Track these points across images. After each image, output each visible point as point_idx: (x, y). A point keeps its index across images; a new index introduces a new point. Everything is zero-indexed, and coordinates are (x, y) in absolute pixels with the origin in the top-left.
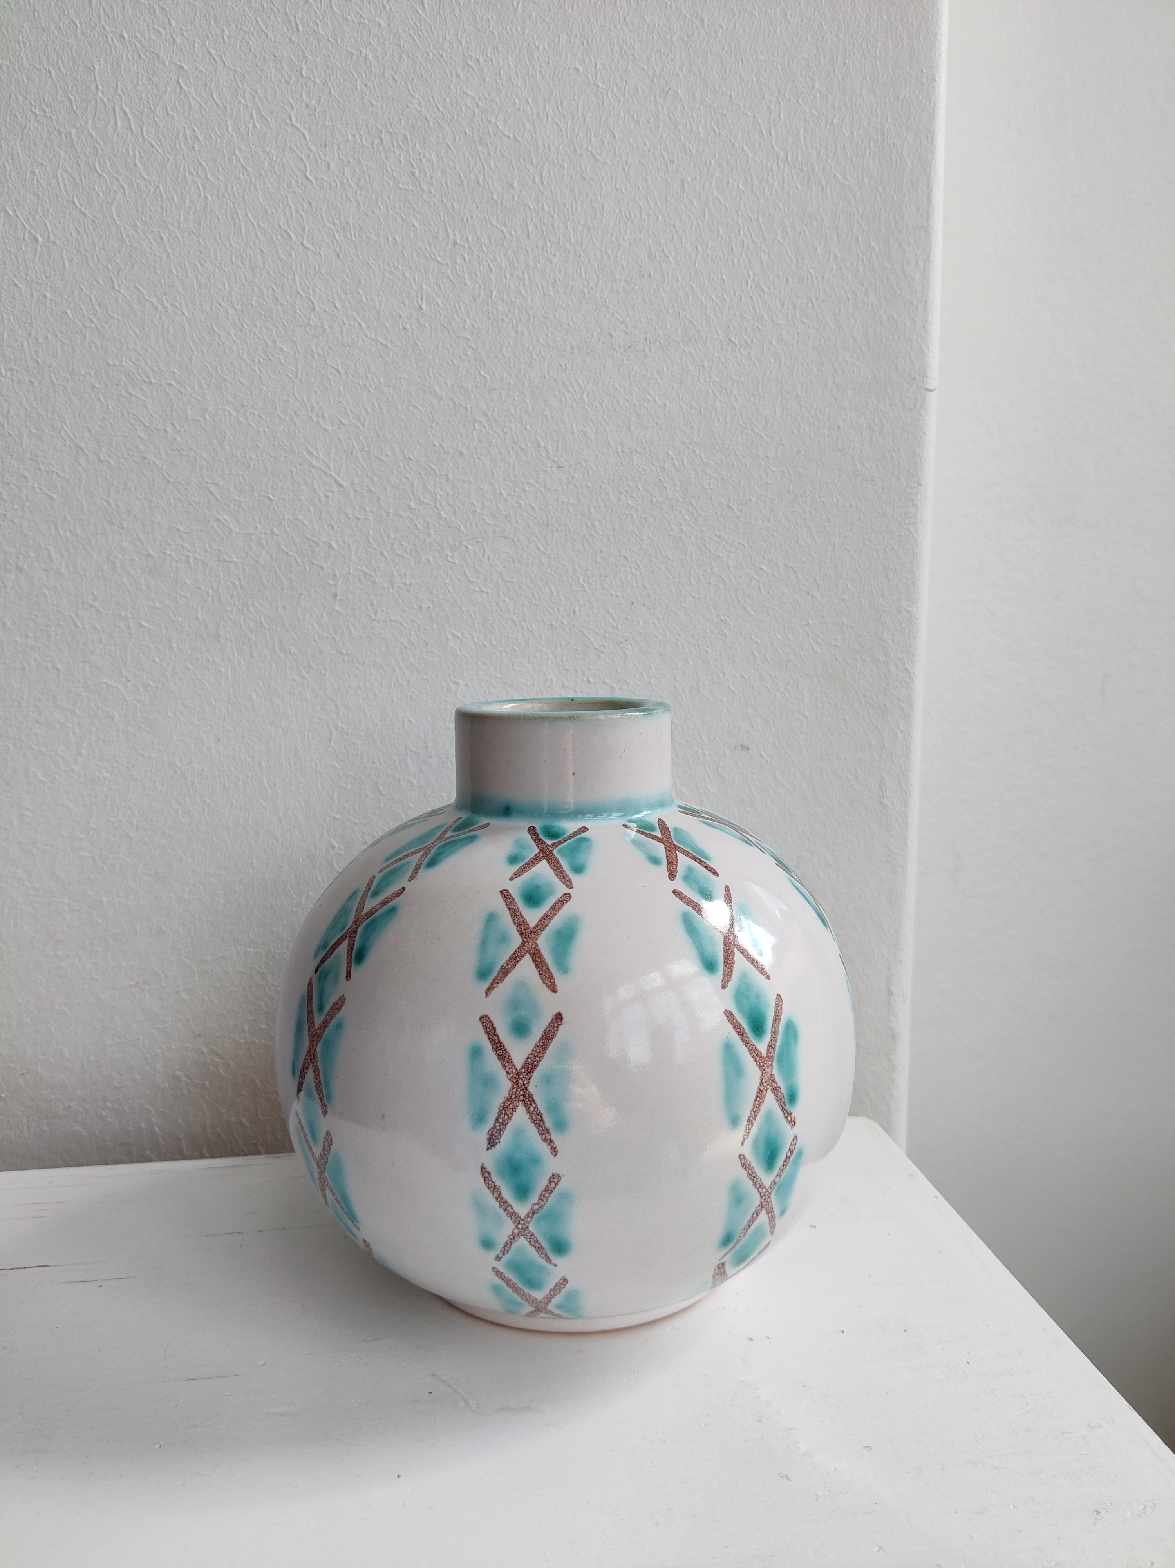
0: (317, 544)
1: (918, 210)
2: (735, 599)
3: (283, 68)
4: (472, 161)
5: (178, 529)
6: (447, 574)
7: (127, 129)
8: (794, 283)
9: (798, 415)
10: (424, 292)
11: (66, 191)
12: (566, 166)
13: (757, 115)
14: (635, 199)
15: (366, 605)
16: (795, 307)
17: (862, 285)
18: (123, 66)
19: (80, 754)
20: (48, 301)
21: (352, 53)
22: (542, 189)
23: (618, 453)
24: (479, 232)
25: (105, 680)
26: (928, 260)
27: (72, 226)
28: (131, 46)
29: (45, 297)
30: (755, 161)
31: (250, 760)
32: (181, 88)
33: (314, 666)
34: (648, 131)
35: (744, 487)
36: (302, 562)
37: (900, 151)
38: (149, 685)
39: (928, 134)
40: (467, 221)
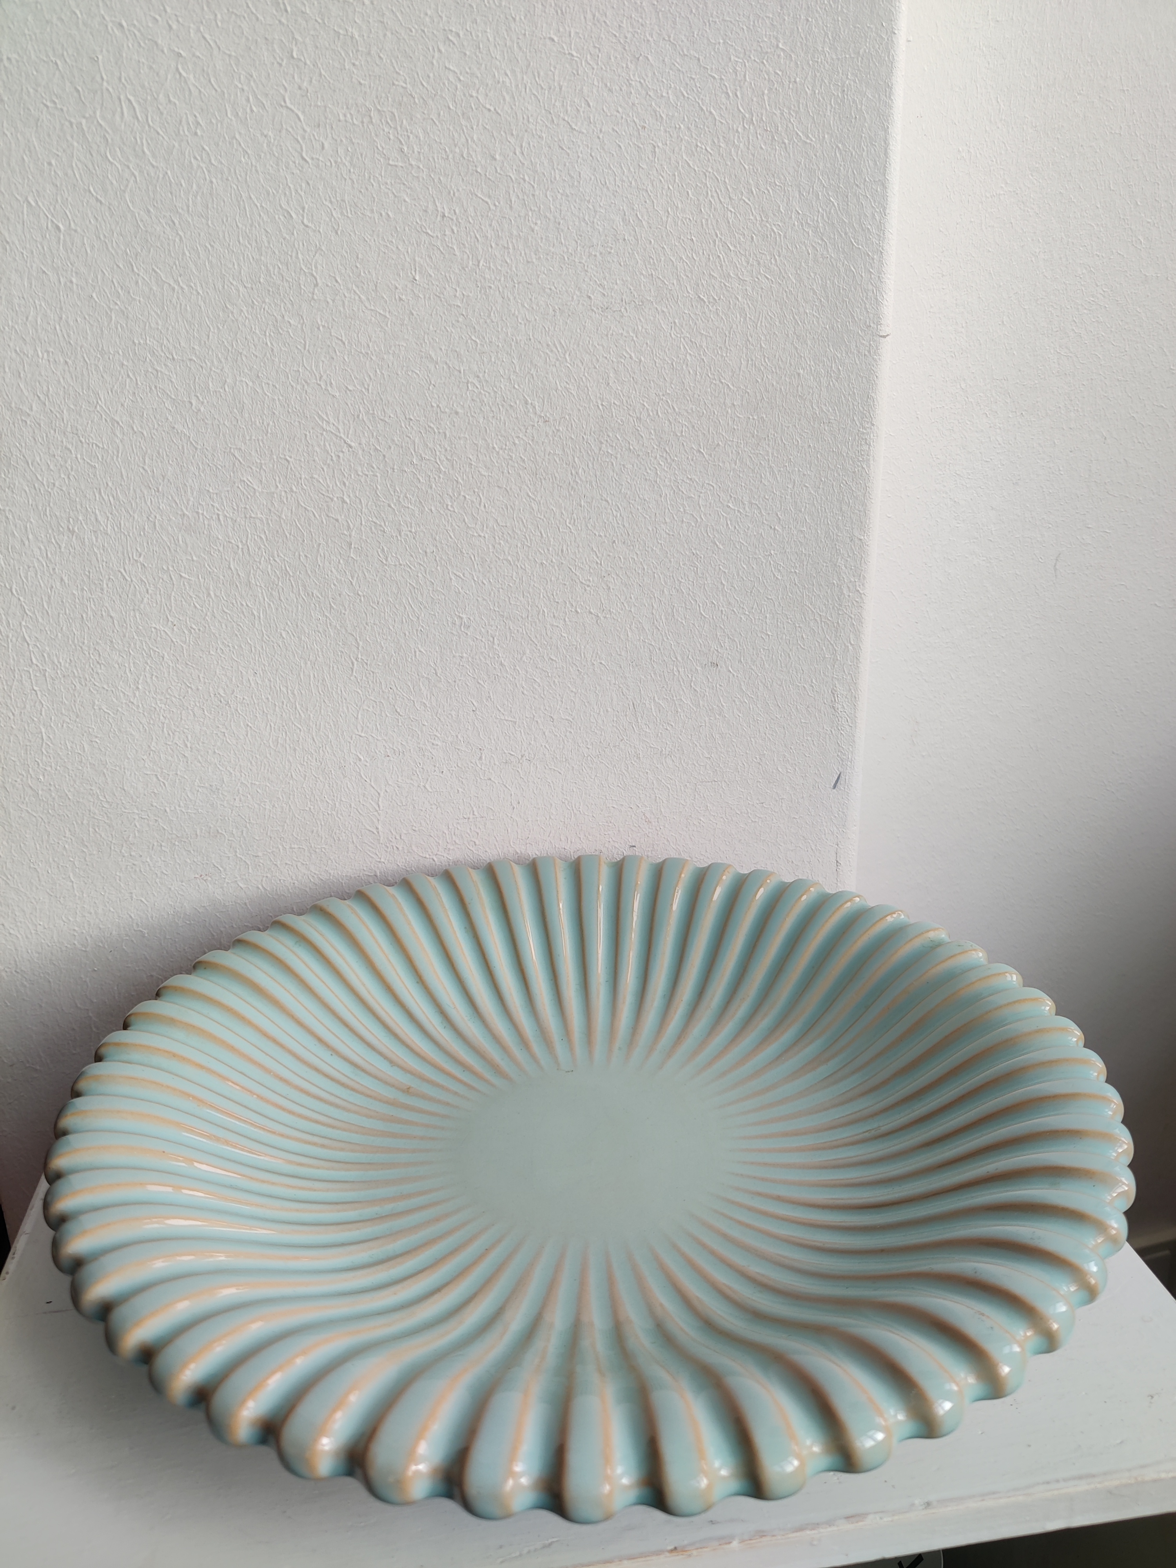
0: (332, 500)
1: (876, 164)
2: (706, 535)
3: (274, 50)
4: (456, 135)
5: (208, 491)
6: (448, 522)
7: (133, 117)
8: (758, 242)
9: (762, 365)
10: (417, 265)
11: (82, 180)
12: (543, 135)
13: (723, 77)
14: (609, 165)
15: (377, 552)
16: (759, 264)
17: (822, 240)
18: (124, 55)
19: (138, 688)
20: (75, 286)
21: (339, 33)
22: (522, 160)
23: (598, 406)
24: (465, 204)
25: (154, 625)
26: (884, 212)
27: (90, 214)
28: (131, 35)
29: (71, 282)
30: (721, 122)
31: (284, 690)
32: (180, 74)
33: (335, 607)
34: (621, 98)
35: (713, 433)
36: (320, 516)
37: (859, 106)
38: (191, 627)
39: (885, 89)
40: (454, 194)
